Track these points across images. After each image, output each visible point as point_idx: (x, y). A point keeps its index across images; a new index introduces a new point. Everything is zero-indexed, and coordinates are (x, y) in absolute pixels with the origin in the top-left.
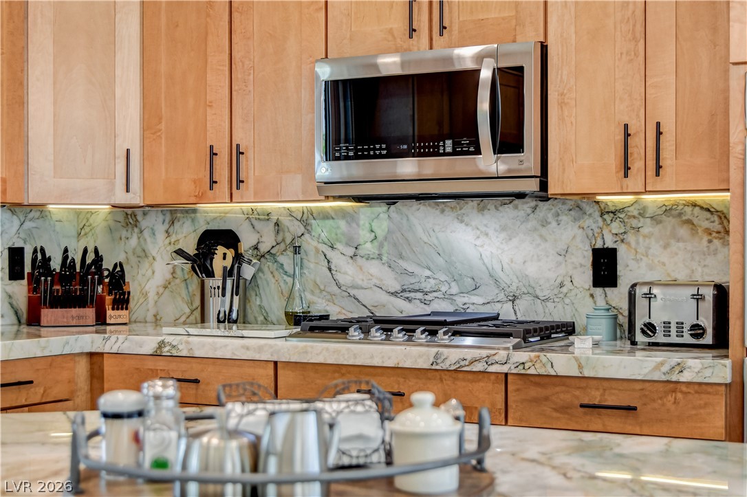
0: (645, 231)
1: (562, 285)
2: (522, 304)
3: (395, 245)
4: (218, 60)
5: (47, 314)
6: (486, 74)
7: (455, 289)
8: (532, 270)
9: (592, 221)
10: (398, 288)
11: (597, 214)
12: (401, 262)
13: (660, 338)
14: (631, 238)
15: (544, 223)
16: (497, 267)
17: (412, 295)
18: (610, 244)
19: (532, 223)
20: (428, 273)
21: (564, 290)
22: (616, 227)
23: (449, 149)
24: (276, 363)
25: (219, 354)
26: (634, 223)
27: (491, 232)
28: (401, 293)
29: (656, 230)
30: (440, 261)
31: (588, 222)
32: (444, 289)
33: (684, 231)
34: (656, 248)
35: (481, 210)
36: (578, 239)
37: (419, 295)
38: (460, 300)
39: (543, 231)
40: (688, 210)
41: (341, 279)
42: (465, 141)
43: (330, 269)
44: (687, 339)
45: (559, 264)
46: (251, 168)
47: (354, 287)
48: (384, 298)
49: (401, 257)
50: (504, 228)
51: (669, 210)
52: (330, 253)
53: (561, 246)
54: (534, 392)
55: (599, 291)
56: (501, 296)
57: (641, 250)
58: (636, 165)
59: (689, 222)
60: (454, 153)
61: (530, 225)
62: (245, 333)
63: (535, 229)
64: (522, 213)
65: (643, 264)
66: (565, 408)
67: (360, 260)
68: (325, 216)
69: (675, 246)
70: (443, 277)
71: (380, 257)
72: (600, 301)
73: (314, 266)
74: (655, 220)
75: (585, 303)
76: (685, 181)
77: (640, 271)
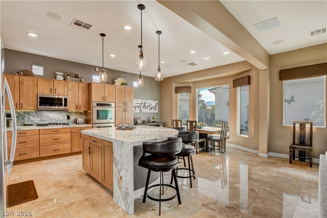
1: (63, 119)
2: (59, 121)
3: (40, 116)
4: (17, 92)
6: (63, 99)
8: (60, 118)
9: (67, 113)
13: (79, 123)
15: (61, 113)
16: (55, 118)
19: (60, 113)
20: (45, 119)
22: (70, 114)
24: (39, 129)
27: (54, 114)
28: (41, 121)
30: (47, 117)
31: (66, 113)
33: (77, 114)
34: (74, 115)
35: (53, 112)
36: (65, 115)
37: (44, 121)
38: (50, 122)
41: (31, 120)
42: (60, 105)
43: (29, 119)
44: (82, 123)
45: (63, 117)
46: (24, 106)
47: (33, 121)
48: (38, 122)
50: (56, 114)
51: (75, 112)
52: (29, 117)
53: (63, 115)
54: (74, 129)
56: (56, 121)
57: (72, 116)
58: (78, 108)
59: (77, 113)
60: (58, 106)
62: (30, 127)
64: (58, 112)
66: (77, 130)
67: (34, 117)
68: (28, 112)
69: (76, 115)
70: (48, 119)
71: (38, 117)
72: (68, 121)
73: (26, 118)
74: (74, 113)
75: (66, 121)
76: (82, 110)
77: (72, 118)
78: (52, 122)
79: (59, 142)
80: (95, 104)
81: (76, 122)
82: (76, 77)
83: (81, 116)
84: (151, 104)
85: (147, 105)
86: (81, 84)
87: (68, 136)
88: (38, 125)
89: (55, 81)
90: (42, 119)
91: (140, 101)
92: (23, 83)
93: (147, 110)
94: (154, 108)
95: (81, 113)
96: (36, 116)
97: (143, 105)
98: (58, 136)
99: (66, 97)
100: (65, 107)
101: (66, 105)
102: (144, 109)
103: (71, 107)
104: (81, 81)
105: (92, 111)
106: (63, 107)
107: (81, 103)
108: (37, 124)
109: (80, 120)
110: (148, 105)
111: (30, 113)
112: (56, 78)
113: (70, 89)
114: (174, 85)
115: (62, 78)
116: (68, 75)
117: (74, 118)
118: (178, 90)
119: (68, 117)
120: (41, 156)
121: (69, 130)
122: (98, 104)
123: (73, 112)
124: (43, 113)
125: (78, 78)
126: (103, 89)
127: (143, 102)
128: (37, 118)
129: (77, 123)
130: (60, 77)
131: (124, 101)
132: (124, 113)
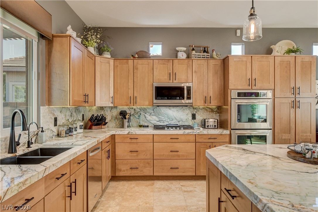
0: (200, 111)
1: (187, 119)
2: (180, 123)
3: (158, 113)
4: (131, 81)
5: (94, 127)
7: (169, 120)
8: (182, 117)
9: (192, 110)
10: (158, 120)
11: (192, 108)
12: (159, 116)
13: (209, 127)
14: (198, 112)
15: (184, 110)
16: (176, 117)
17: (161, 121)
18: (194, 113)
20: (164, 118)
21: (187, 120)
22: (195, 111)
23: (178, 99)
24: (153, 135)
25: (142, 134)
26: (198, 110)
27: (175, 111)
29: (202, 111)
30: (166, 116)
31: (191, 110)
32: (167, 120)
33: (206, 111)
34: (202, 113)
35: (173, 108)
36: (189, 112)
37: (162, 121)
38: (170, 122)
39: (184, 111)
40: (206, 108)
41: (147, 119)
42: (181, 98)
43: (145, 117)
44: (213, 127)
45: (186, 116)
46: (138, 100)
47: (150, 120)
48: (155, 122)
49: (159, 115)
50: (177, 111)
51: (203, 108)
52: (145, 115)
53: (187, 113)
55: (193, 120)
56: (177, 121)
57: (199, 114)
58: (207, 102)
59: (206, 110)
60: (179, 99)
61: (181, 110)
62: (144, 129)
63: (182, 111)
64: (180, 108)
65: (200, 116)
66: (205, 139)
67: (151, 116)
68: (144, 108)
69: (204, 113)
70: (167, 118)
71: (155, 115)
72: (193, 122)
73: (142, 117)
74: (201, 109)
75: (190, 122)
76: (214, 104)
77: (199, 117)
78: (173, 123)
79: (179, 156)
80: (234, 94)
81: (204, 125)
82: (204, 51)
83: (211, 114)
86: (212, 62)
87: (190, 148)
88: (157, 127)
89: (176, 62)
90: (160, 118)
92: (137, 69)
95: (212, 110)
96: (153, 113)
98: (177, 146)
99: (188, 85)
100: (189, 101)
101: (189, 98)
103: (197, 99)
104: (212, 57)
105: (229, 107)
106: (185, 101)
107: (211, 94)
108: (153, 126)
109: (211, 122)
111: (146, 110)
112: (177, 57)
113: (195, 72)
115: (185, 56)
116: (193, 49)
117: (202, 118)
119: (194, 117)
120: (155, 174)
121: (192, 139)
122: (239, 94)
123: (199, 108)
124: (161, 110)
125: (207, 52)
126: (249, 65)
128: (154, 117)
129: (206, 127)
130: (182, 55)
131: (293, 85)
132: (292, 110)
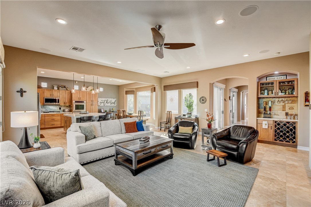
1: (57, 110)
2: (55, 111)
8: (55, 109)
15: (56, 106)
16: (53, 109)
18: (60, 107)
23: (54, 103)
24: (45, 114)
27: (53, 107)
30: (49, 108)
40: (65, 106)
44: (67, 112)
47: (42, 110)
53: (57, 108)
54: (63, 114)
58: (65, 104)
75: (59, 110)
76: (67, 105)
77: (62, 109)
78: (51, 111)
79: (55, 121)
80: (74, 101)
81: (64, 111)
82: (64, 87)
83: (67, 108)
84: (111, 101)
85: (108, 101)
86: (67, 91)
87: (59, 118)
88: (44, 112)
89: (53, 90)
90: (46, 109)
91: (104, 99)
93: (109, 104)
94: (114, 103)
95: (67, 106)
97: (106, 101)
98: (54, 117)
99: (58, 98)
100: (58, 103)
101: (58, 102)
102: (106, 104)
103: (61, 103)
104: (67, 90)
105: (72, 105)
106: (57, 103)
107: (67, 101)
109: (67, 110)
110: (110, 101)
112: (53, 89)
113: (61, 94)
114: (125, 90)
115: (57, 88)
116: (60, 87)
117: (63, 109)
118: (127, 93)
119: (60, 109)
120: (46, 127)
121: (60, 115)
122: (76, 102)
123: (62, 106)
124: (47, 106)
125: (65, 88)
126: (79, 94)
127: (106, 100)
128: (44, 109)
130: (56, 88)
131: (91, 99)
132: (91, 106)
